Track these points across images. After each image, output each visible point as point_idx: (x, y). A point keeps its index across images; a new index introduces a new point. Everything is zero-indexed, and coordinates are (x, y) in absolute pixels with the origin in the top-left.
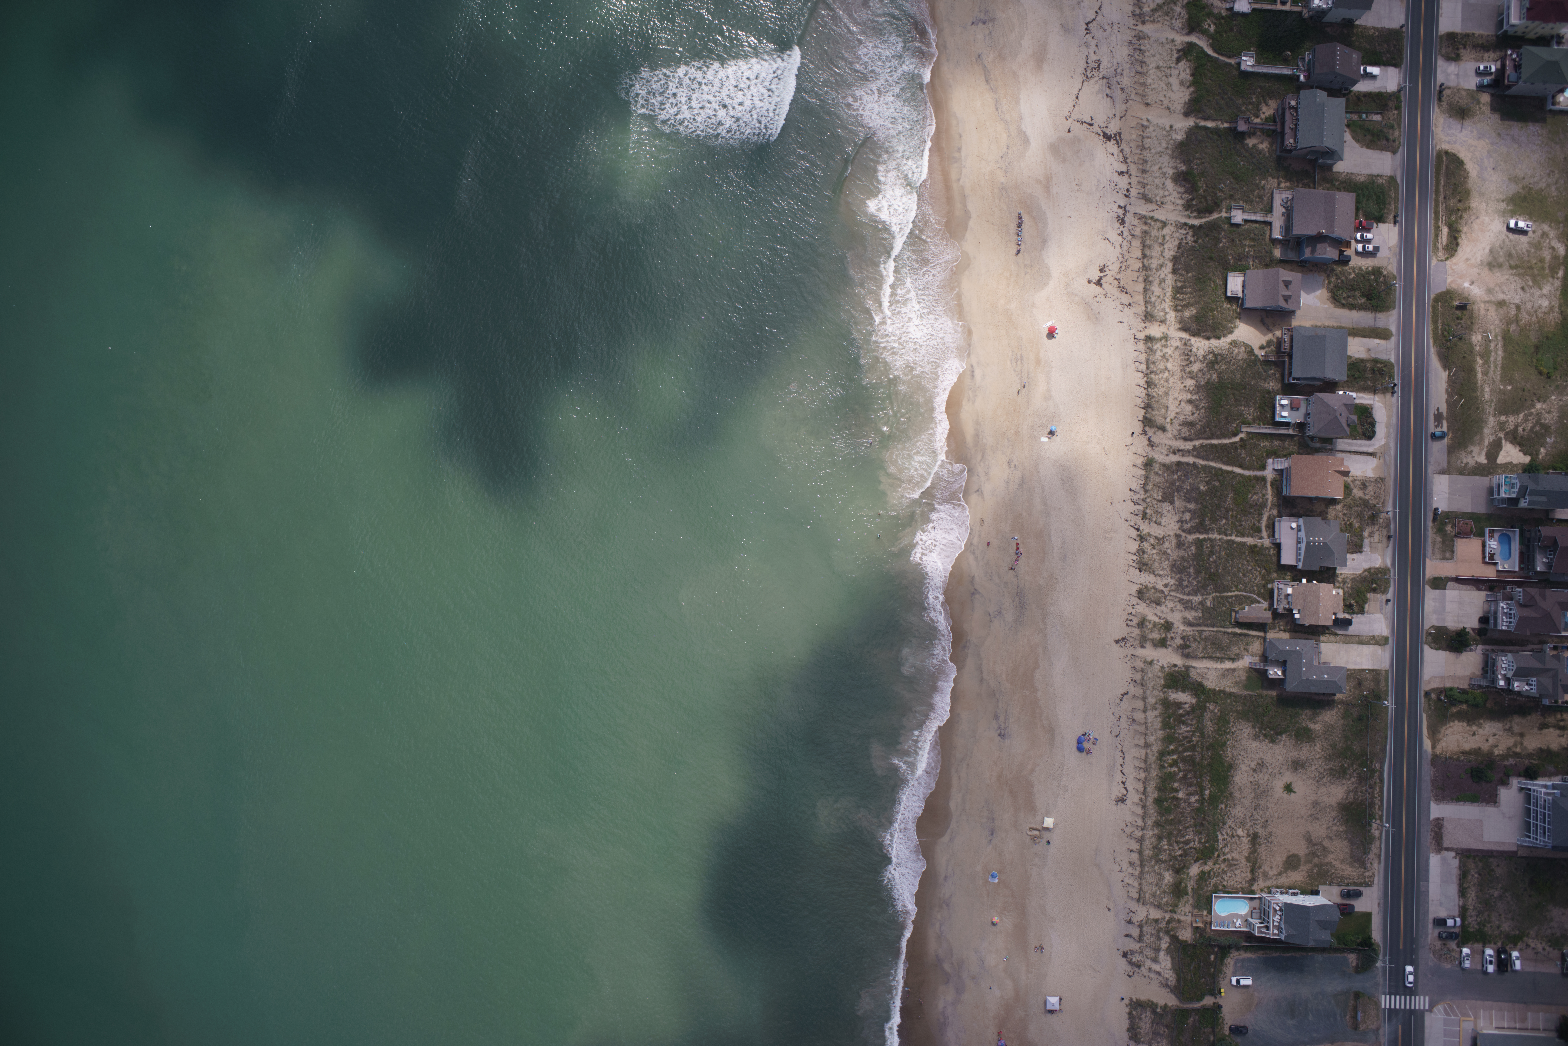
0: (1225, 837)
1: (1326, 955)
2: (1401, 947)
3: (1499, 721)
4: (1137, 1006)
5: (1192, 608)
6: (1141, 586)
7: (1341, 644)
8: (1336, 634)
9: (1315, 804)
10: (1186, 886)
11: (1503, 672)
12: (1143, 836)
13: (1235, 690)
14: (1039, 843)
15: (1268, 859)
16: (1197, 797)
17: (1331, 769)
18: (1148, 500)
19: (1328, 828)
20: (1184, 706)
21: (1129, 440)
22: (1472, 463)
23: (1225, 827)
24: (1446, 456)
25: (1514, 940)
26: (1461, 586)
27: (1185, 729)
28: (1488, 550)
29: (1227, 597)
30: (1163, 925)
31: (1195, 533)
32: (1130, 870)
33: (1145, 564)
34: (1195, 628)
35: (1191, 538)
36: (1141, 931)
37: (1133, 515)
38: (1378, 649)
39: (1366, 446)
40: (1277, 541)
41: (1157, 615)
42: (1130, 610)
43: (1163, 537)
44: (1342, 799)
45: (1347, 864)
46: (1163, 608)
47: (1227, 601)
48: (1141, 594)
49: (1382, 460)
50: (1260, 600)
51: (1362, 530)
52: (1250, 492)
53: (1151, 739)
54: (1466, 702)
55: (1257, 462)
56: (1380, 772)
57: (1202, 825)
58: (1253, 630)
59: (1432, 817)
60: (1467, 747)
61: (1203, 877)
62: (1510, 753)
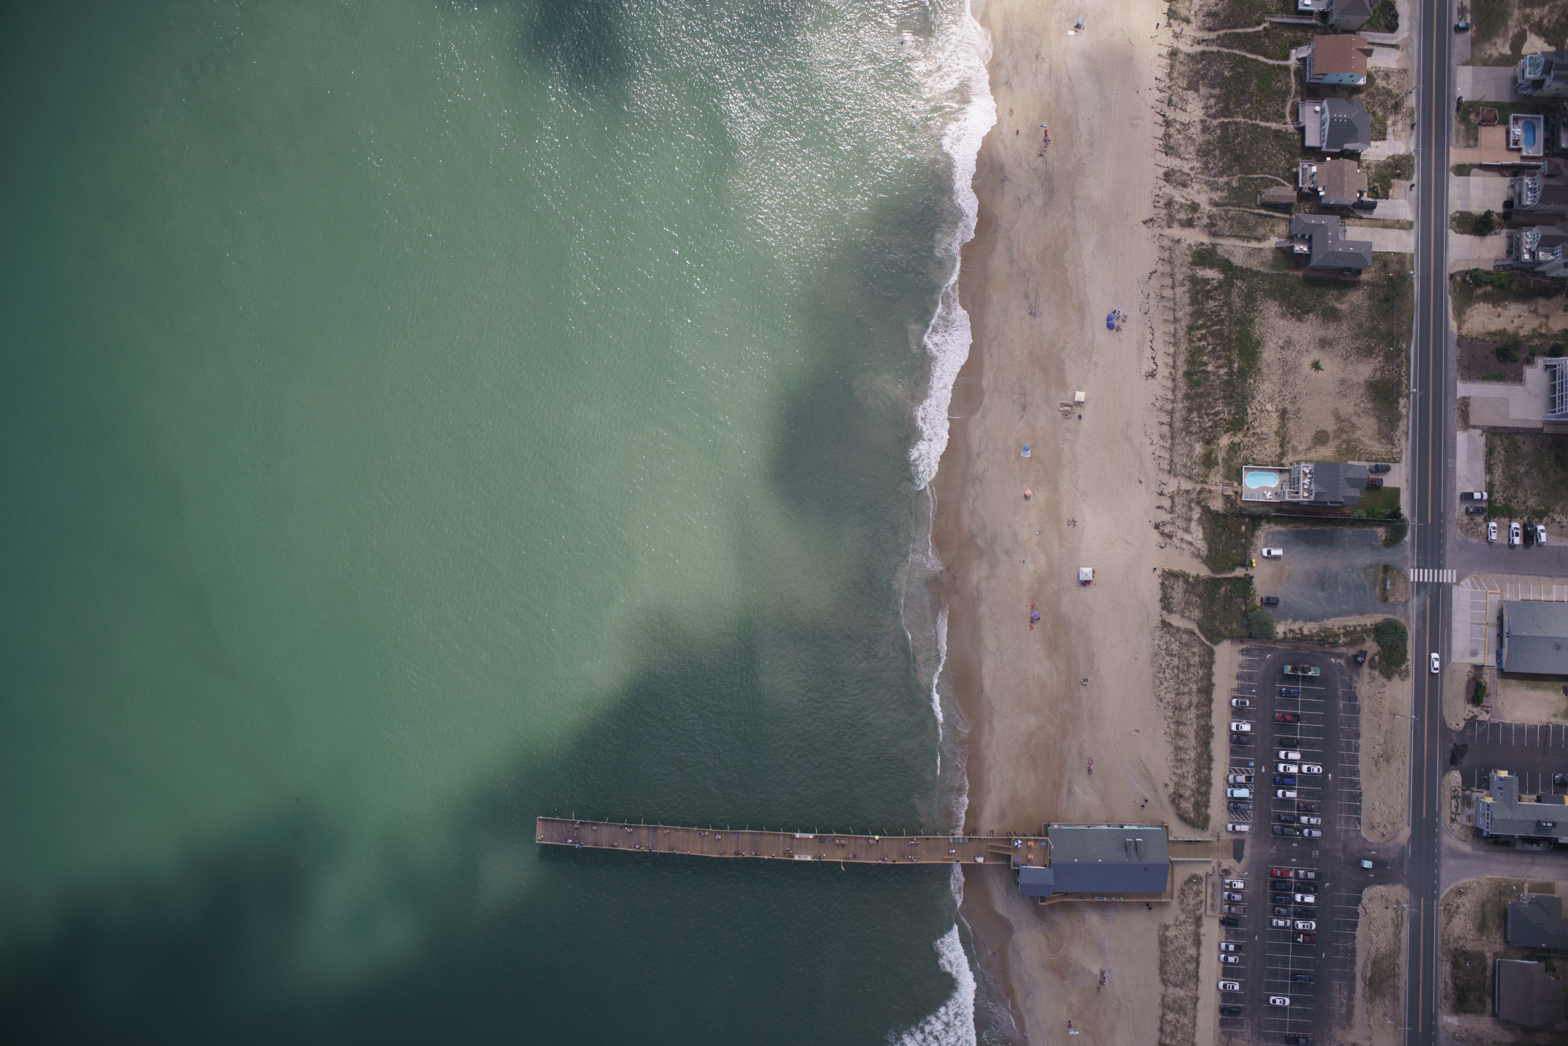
0: (1255, 411)
1: (1355, 529)
2: (1429, 522)
3: (1524, 303)
4: (1169, 576)
5: (1218, 189)
6: (1167, 169)
7: (1366, 228)
8: (1361, 218)
9: (1343, 381)
10: (1216, 457)
11: (1528, 247)
12: (1173, 408)
13: (1262, 269)
14: (1070, 418)
15: (1297, 434)
16: (1226, 370)
17: (1358, 348)
18: (1174, 87)
19: (1356, 405)
20: (1212, 282)
21: (1154, 32)
22: (1496, 54)
23: (1254, 401)
24: (1470, 48)
25: (1540, 516)
26: (1485, 173)
27: (1213, 304)
28: (1512, 137)
29: (1252, 179)
30: (1194, 496)
31: (1220, 117)
32: (1161, 443)
33: (1171, 148)
34: (1221, 208)
35: (1215, 122)
36: (1173, 502)
37: (1159, 103)
38: (1403, 234)
39: (1389, 38)
40: (1301, 125)
41: (1183, 197)
42: (1157, 192)
43: (1189, 124)
44: (1370, 377)
45: (1375, 440)
46: (1189, 190)
47: (1253, 183)
48: (1168, 176)
49: (1405, 52)
50: (1285, 183)
51: (1385, 118)
52: (1274, 79)
53: (1180, 314)
54: (1491, 283)
55: (1281, 52)
56: (1407, 351)
57: (1231, 397)
58: (1279, 212)
59: (1459, 396)
60: (1492, 328)
61: (1233, 448)
62: (1535, 334)
